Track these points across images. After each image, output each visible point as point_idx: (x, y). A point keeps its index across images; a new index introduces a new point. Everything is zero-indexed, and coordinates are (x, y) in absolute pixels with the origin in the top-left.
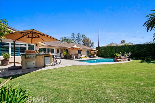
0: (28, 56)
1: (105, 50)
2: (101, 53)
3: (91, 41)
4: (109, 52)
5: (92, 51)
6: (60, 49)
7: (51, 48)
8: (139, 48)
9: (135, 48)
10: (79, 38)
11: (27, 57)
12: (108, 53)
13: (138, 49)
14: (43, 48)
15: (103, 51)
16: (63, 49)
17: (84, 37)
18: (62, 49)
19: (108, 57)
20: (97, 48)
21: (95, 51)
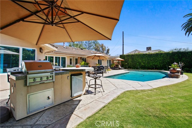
0: (34, 79)
1: (133, 59)
2: (128, 64)
3: (105, 48)
4: (139, 62)
5: (115, 61)
6: (74, 57)
7: (61, 57)
8: (180, 56)
9: (174, 56)
10: (89, 44)
11: (32, 80)
12: (138, 64)
13: (179, 58)
14: (48, 56)
15: (130, 60)
16: (79, 57)
17: (96, 42)
18: (77, 58)
19: (137, 69)
20: (121, 56)
21: (119, 60)
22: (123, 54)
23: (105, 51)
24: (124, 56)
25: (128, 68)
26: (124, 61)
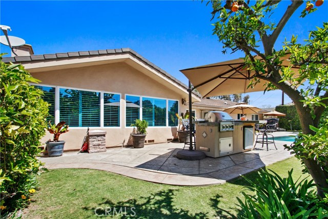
2: (294, 122)
20: (278, 109)
21: (274, 115)
22: (283, 104)
23: (241, 99)
24: (286, 107)
25: (293, 129)
26: (284, 117)
